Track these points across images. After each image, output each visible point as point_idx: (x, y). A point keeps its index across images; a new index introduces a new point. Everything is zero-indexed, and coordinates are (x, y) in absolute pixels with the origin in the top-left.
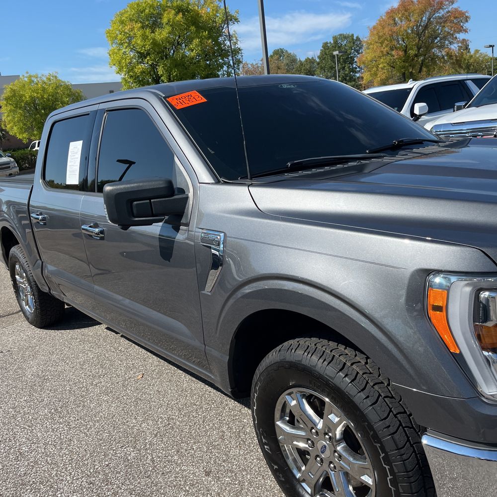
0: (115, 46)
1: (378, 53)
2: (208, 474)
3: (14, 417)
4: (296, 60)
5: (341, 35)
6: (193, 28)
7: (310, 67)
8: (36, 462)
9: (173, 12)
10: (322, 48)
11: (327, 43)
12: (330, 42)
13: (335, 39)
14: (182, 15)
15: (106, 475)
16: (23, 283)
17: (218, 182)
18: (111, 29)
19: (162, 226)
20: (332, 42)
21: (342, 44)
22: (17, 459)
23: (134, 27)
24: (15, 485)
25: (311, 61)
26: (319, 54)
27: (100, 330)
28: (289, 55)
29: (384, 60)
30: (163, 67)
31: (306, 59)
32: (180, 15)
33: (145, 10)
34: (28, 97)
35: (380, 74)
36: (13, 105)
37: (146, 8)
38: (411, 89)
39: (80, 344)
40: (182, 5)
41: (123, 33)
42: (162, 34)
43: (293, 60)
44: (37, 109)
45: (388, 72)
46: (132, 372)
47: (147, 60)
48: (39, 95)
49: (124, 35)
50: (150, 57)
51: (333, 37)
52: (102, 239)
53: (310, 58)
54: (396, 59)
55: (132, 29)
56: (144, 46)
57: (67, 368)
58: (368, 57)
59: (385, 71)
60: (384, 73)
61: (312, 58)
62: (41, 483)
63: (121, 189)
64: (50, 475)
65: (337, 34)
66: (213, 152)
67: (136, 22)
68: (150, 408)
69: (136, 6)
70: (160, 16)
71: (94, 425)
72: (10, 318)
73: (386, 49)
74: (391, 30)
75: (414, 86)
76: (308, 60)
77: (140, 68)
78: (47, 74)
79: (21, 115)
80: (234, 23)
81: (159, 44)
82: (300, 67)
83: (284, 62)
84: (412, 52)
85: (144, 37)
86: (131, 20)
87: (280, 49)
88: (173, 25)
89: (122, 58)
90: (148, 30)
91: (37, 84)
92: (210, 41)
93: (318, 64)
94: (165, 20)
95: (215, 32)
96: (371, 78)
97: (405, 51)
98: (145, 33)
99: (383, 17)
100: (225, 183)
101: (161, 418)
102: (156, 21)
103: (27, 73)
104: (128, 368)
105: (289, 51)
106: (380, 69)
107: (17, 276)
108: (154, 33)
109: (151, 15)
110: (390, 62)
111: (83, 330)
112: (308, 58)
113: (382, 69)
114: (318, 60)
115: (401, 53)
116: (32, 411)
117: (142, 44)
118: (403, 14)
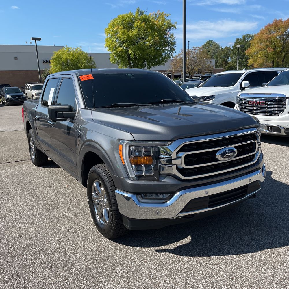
0: (108, 36)
1: (258, 49)
2: (74, 216)
3: (15, 193)
4: (219, 47)
5: (247, 35)
6: (149, 30)
7: (227, 52)
8: (18, 206)
9: (140, 22)
10: (235, 42)
11: (239, 39)
12: (241, 39)
13: (244, 37)
14: (145, 23)
15: (40, 212)
16: (32, 146)
17: (85, 108)
18: (108, 28)
19: (69, 123)
20: (242, 38)
21: (248, 40)
22: (11, 205)
23: (119, 28)
24: (8, 212)
25: (228, 49)
26: (233, 45)
27: (60, 169)
28: (216, 44)
29: (261, 53)
30: (131, 49)
31: (225, 47)
32: (144, 24)
33: (126, 20)
34: (64, 58)
35: (258, 61)
36: (56, 62)
37: (126, 19)
38: (243, 74)
39: (50, 173)
40: (146, 18)
41: (113, 31)
42: (133, 33)
43: (217, 47)
44: (68, 65)
45: (263, 60)
46: (65, 185)
47: (124, 45)
48: (70, 58)
49: (114, 32)
50: (126, 44)
51: (243, 36)
52: (54, 126)
53: (228, 47)
54: (269, 52)
55: (118, 29)
56: (123, 38)
57: (41, 180)
58: (252, 51)
59: (262, 59)
60: (261, 60)
61: (229, 47)
62: (17, 212)
63: (54, 108)
64: (21, 210)
65: (245, 34)
66: (87, 98)
67: (121, 25)
68: (66, 196)
69: (121, 17)
70: (133, 23)
71: (43, 199)
72: (26, 162)
73: (263, 47)
74: (267, 36)
75: (245, 72)
76: (226, 48)
77: (119, 49)
78: (76, 48)
79: (60, 68)
80: (173, 29)
81: (131, 38)
82: (221, 51)
83: (213, 48)
84: (279, 50)
85: (124, 34)
86: (118, 24)
87: (211, 40)
88: (139, 28)
89: (111, 43)
90: (126, 30)
91: (70, 52)
92: (158, 38)
93: (232, 50)
94: (135, 26)
95: (162, 32)
96: (252, 63)
97: (275, 49)
98: (124, 31)
99: (263, 29)
100: (88, 109)
101: (68, 199)
102: (131, 25)
103: (66, 46)
104: (65, 183)
105: (216, 42)
106: (259, 58)
107: (31, 143)
108: (129, 32)
109: (129, 22)
110: (265, 54)
111: (54, 168)
112: (226, 47)
113: (260, 58)
114: (232, 48)
115: (272, 50)
116: (22, 192)
117: (122, 37)
118: (275, 28)
